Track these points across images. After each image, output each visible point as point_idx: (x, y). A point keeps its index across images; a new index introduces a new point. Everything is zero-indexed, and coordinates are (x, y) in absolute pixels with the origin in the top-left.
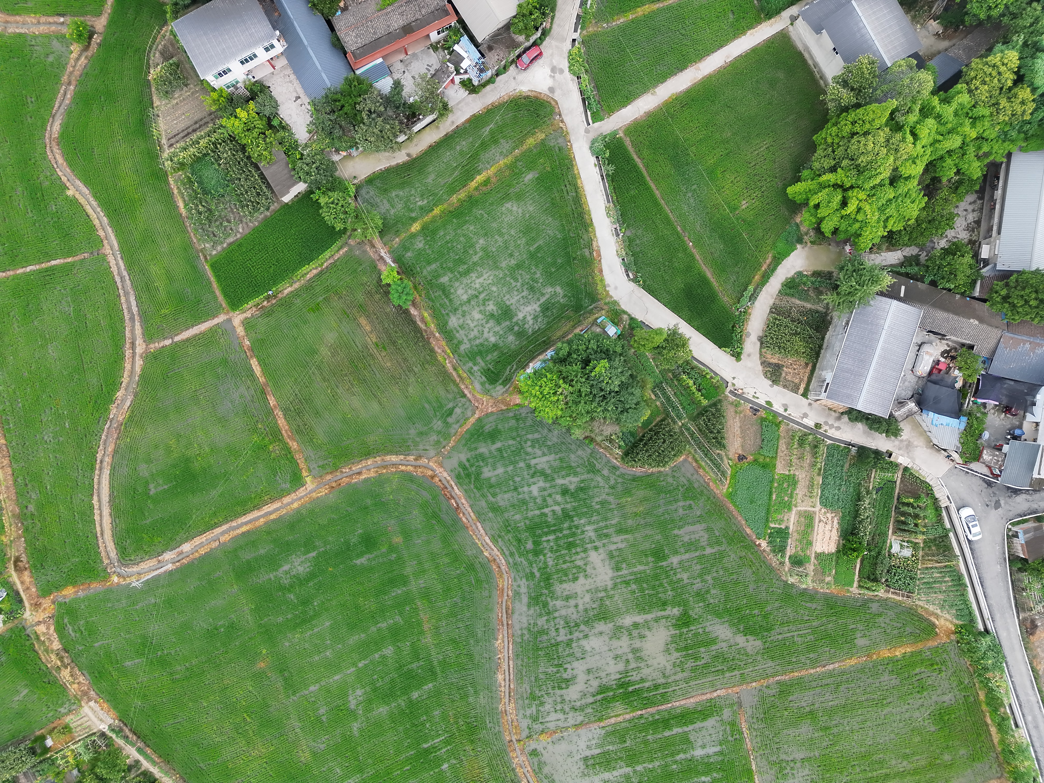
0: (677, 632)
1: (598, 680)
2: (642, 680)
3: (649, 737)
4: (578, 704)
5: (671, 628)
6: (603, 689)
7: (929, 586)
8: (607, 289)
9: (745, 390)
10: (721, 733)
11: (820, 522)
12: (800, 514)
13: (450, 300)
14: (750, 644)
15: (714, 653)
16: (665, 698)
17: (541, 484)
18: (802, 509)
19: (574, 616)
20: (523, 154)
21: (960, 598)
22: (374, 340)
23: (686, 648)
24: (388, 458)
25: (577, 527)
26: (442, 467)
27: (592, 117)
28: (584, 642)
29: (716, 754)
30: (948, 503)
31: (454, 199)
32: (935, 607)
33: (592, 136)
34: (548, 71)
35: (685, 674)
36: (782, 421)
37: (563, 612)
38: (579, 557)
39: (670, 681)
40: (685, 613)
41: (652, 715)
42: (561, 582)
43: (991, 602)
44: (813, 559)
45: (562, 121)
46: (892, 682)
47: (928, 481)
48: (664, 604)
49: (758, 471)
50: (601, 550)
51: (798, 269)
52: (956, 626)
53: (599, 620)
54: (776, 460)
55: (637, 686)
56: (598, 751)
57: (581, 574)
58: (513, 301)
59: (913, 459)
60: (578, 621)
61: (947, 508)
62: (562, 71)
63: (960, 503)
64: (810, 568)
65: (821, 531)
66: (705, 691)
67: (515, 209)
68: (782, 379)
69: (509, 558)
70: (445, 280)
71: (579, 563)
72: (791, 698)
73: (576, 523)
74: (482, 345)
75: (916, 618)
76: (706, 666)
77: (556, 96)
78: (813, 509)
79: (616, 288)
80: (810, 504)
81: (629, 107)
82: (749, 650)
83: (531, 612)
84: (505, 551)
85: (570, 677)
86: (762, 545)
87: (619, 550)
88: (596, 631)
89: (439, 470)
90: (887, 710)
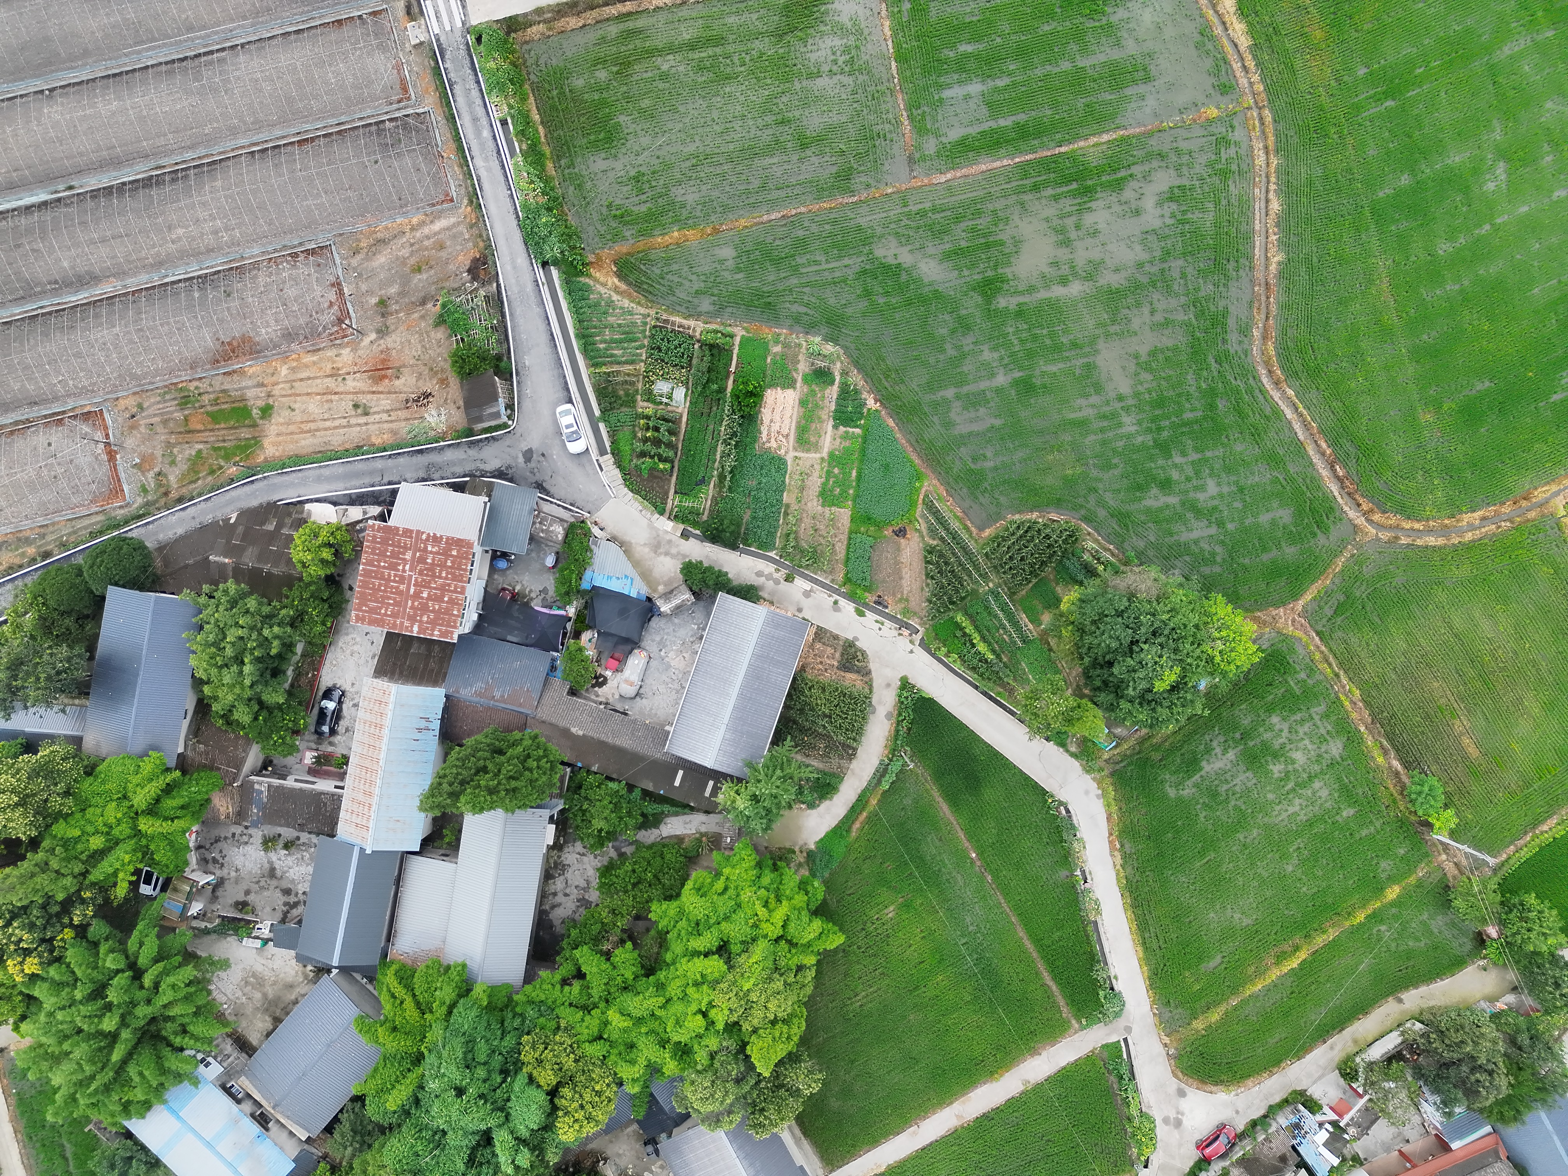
0: (1000, 271)
1: (1123, 199)
2: (1056, 198)
3: (1049, 112)
4: (1155, 164)
5: (1010, 277)
6: (1118, 186)
7: (629, 336)
8: (1100, 792)
9: (896, 633)
10: (940, 118)
11: (787, 435)
12: (816, 447)
13: (1339, 779)
14: (893, 251)
15: (946, 239)
16: (1024, 170)
17: (1201, 496)
18: (813, 455)
19: (1156, 296)
20: (1224, 999)
21: (584, 316)
22: (1458, 722)
23: (988, 246)
24: (1441, 541)
25: (1149, 430)
26: (1355, 526)
27: (1121, 1050)
28: (1144, 256)
29: (949, 86)
30: (601, 460)
31: (1332, 934)
32: (620, 304)
33: (1121, 1022)
34: (1186, 1122)
35: (991, 207)
36: (840, 586)
37: (1173, 303)
38: (1146, 386)
39: (1014, 197)
40: (988, 299)
41: (1043, 146)
42: (1175, 349)
43: (538, 310)
44: (799, 379)
45: (1165, 1045)
46: (683, 191)
47: (631, 494)
48: (1020, 313)
49: (877, 512)
50: (1112, 395)
51: (813, 813)
52: (589, 276)
53: (1118, 291)
54: (850, 528)
55: (1065, 189)
56: (1128, 92)
57: (1144, 358)
58: (1242, 777)
59: (651, 526)
60: (1151, 289)
61: (602, 452)
62: (1166, 1121)
63: (584, 459)
64: (803, 366)
65: (787, 422)
66: (961, 181)
67: (1237, 916)
68: (840, 649)
69: (1254, 386)
70: (1348, 812)
71: (1148, 377)
72: (834, 169)
73: (1149, 437)
74: (1292, 711)
75: (645, 286)
76: (958, 219)
77: (1173, 1084)
78: (797, 454)
79: (1087, 793)
80: (801, 462)
81: (1063, 1063)
82: (894, 243)
83: (1222, 304)
84: (1260, 396)
85: (1166, 205)
86: (873, 402)
87: (1086, 396)
88: (1124, 274)
89: (1361, 521)
90: (691, 148)
